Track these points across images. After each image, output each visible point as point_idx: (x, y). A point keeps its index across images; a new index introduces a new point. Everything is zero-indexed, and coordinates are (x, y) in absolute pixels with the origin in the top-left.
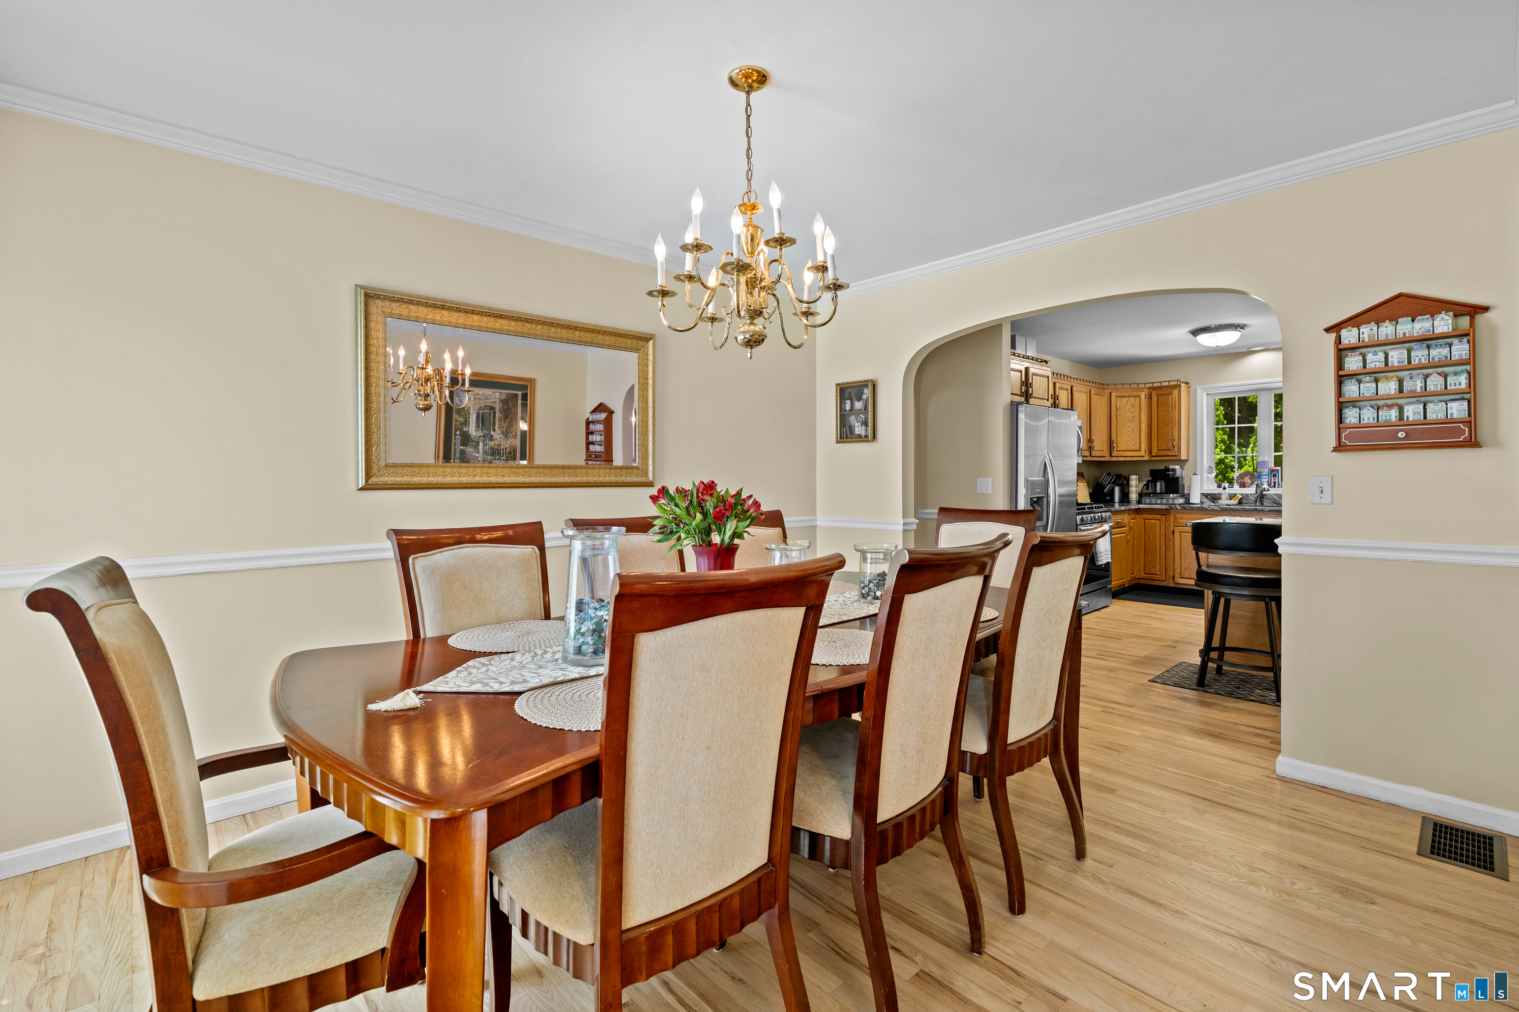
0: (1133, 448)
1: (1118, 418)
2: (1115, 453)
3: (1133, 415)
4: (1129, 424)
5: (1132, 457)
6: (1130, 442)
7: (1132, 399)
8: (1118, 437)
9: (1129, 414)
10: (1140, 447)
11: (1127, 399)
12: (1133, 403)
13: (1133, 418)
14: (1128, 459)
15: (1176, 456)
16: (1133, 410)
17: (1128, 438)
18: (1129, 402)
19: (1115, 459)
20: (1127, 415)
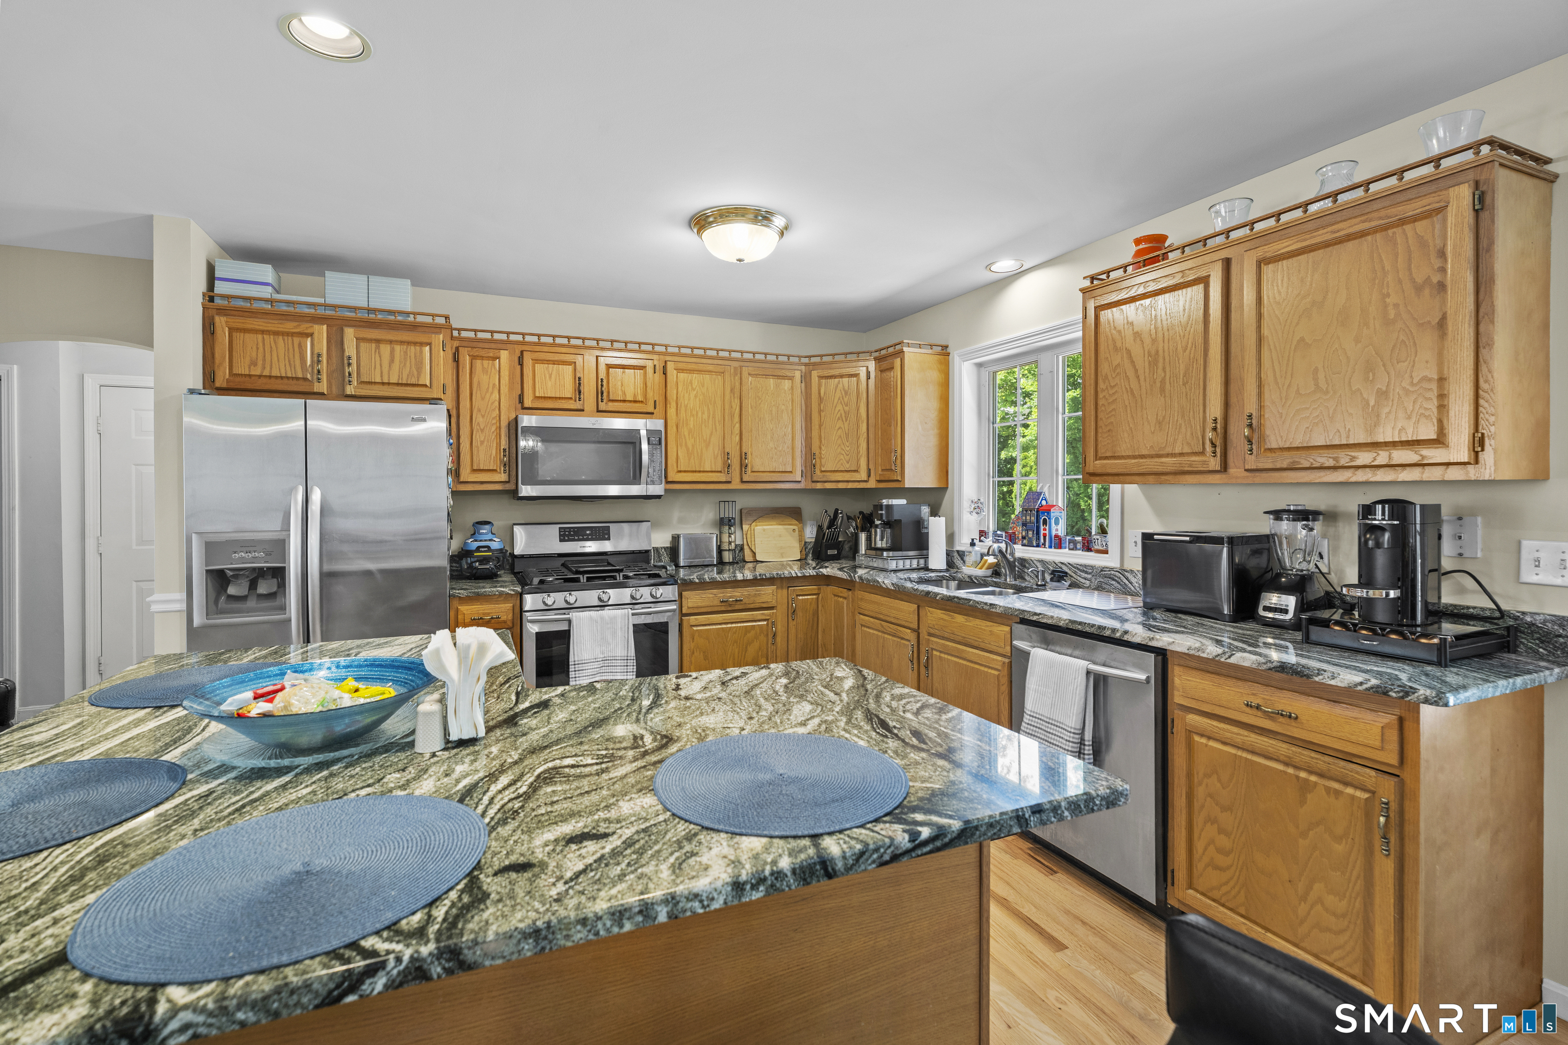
0: (847, 467)
1: (823, 414)
2: (818, 475)
3: (847, 409)
4: (840, 424)
5: (848, 481)
6: (842, 457)
7: (845, 380)
8: (823, 448)
9: (840, 407)
10: (859, 466)
11: (837, 380)
12: (846, 388)
13: (847, 414)
14: (841, 486)
15: (898, 481)
16: (846, 400)
17: (839, 450)
18: (840, 386)
19: (819, 486)
20: (837, 409)
